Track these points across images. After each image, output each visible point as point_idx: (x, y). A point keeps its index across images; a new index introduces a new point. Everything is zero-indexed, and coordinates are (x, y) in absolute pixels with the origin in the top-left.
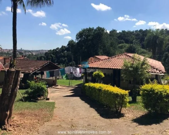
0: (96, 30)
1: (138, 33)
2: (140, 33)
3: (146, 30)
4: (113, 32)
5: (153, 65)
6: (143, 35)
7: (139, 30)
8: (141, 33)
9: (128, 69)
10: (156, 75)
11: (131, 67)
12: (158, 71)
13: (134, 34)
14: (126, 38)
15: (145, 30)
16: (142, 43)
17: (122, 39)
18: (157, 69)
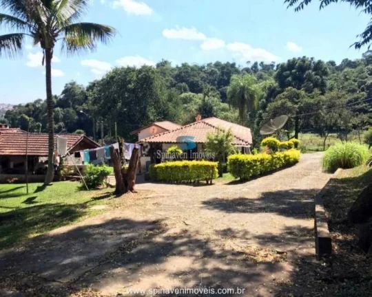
0: (140, 71)
1: (213, 69)
2: (217, 70)
3: (228, 63)
4: (163, 66)
5: (238, 136)
6: (223, 73)
7: (213, 63)
8: (219, 69)
9: (212, 142)
10: (243, 148)
11: (216, 140)
12: (244, 143)
13: (205, 72)
14: (191, 80)
15: (226, 62)
16: (220, 89)
17: (182, 82)
18: (243, 141)
